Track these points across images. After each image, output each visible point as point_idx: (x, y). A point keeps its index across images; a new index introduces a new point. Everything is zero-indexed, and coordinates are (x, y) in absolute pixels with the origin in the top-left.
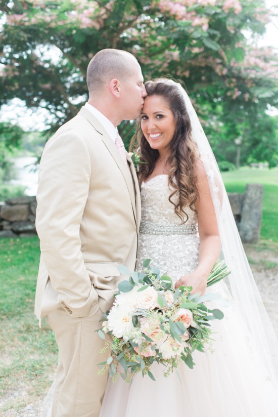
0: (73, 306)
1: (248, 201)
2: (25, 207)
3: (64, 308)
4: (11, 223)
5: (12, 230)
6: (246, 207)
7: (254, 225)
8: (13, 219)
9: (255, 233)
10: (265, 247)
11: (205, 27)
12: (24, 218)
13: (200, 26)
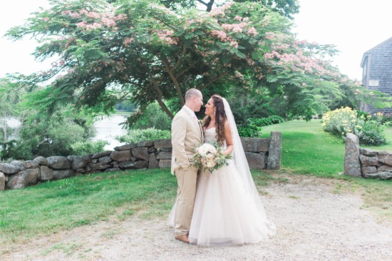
0: (183, 166)
1: (272, 142)
2: (128, 152)
3: (180, 168)
4: (119, 163)
5: (119, 167)
6: (271, 146)
7: (276, 158)
8: (120, 160)
9: (278, 163)
10: (284, 171)
11: (237, 47)
12: (127, 159)
13: (234, 46)
